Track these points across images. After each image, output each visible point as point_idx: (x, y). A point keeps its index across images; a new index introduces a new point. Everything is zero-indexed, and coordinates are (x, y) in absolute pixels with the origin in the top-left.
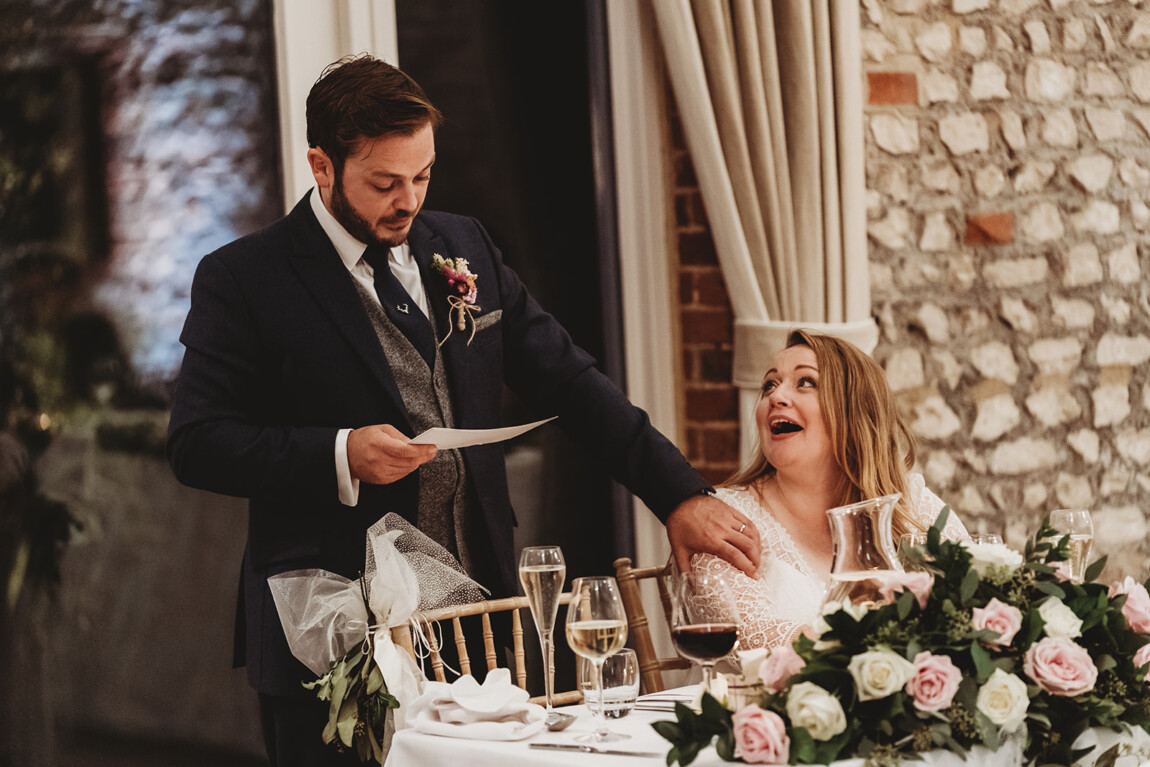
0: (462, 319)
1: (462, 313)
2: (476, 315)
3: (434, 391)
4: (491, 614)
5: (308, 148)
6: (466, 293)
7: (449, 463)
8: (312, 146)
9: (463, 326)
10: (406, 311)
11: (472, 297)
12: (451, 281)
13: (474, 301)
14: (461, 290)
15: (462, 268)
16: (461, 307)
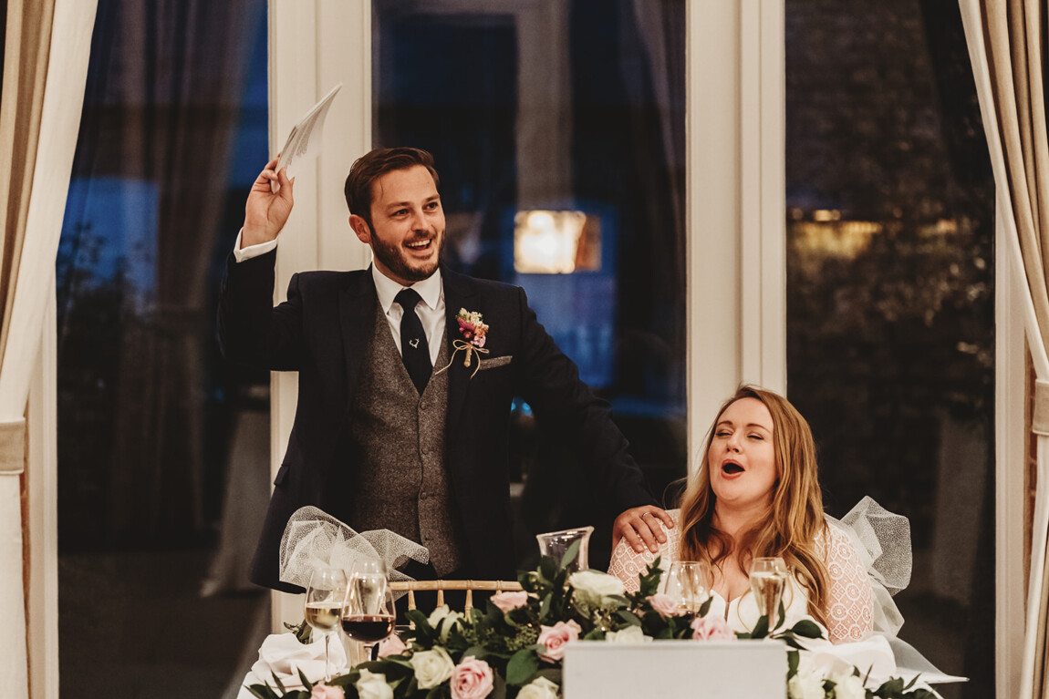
0: (468, 358)
1: (469, 353)
2: (483, 356)
3: (417, 411)
4: (415, 592)
5: (349, 215)
6: (472, 338)
7: (417, 468)
8: (352, 213)
9: (468, 364)
10: (416, 346)
11: (480, 341)
12: (461, 329)
13: (482, 345)
14: (467, 336)
15: (474, 319)
16: (469, 347)
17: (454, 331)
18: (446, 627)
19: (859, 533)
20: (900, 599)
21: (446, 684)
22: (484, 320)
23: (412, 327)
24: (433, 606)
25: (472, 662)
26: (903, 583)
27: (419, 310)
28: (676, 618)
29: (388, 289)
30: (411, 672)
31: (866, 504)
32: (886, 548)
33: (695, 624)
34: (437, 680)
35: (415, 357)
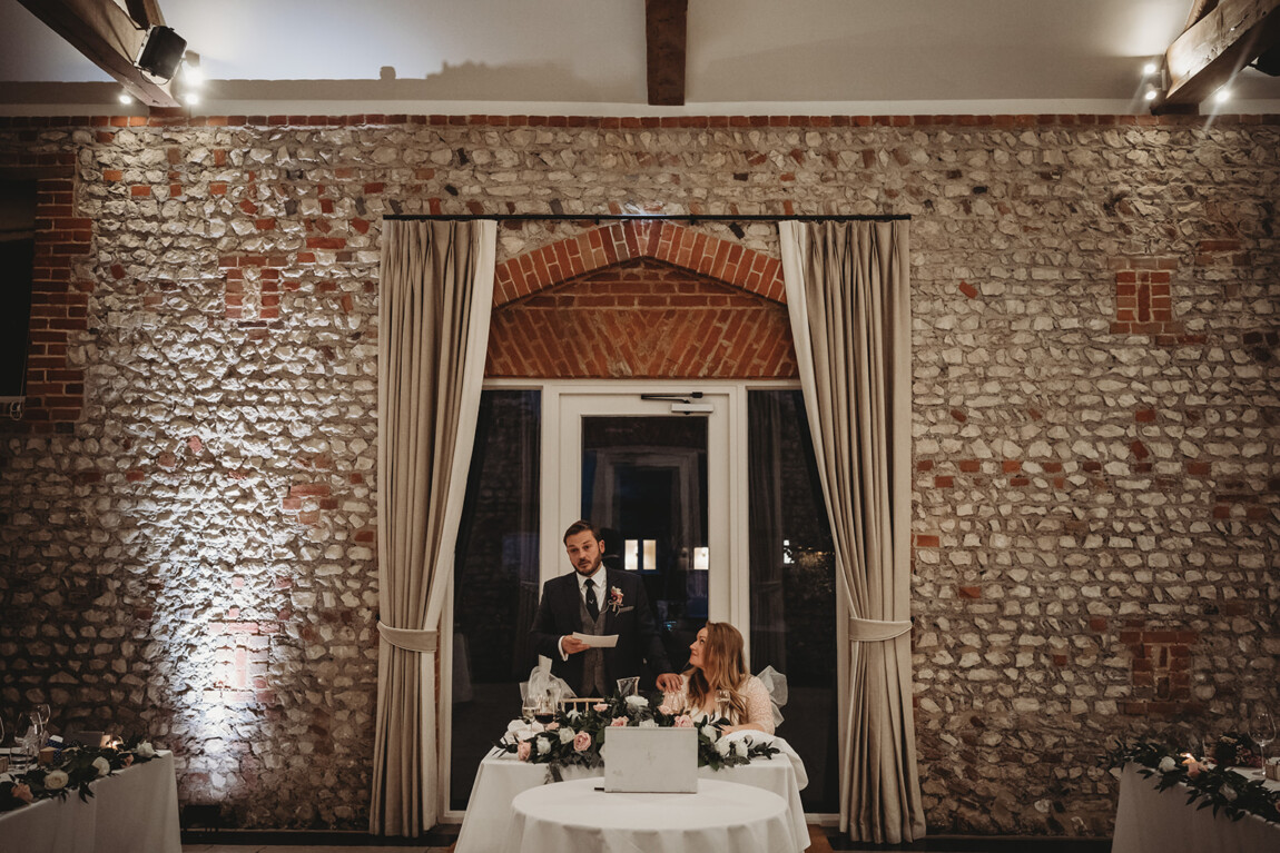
0: (615, 608)
1: (615, 606)
2: (621, 607)
9: (614, 610)
10: (593, 603)
11: (620, 601)
12: (612, 596)
13: (620, 603)
14: (615, 599)
15: (618, 592)
16: (615, 604)
17: (609, 596)
18: (574, 717)
19: (764, 682)
20: (782, 709)
21: (572, 742)
22: (622, 592)
23: (591, 594)
24: (572, 708)
25: (582, 733)
26: (784, 702)
27: (594, 588)
28: (669, 715)
29: (582, 580)
30: (558, 737)
31: (769, 669)
32: (776, 688)
33: (676, 718)
34: (569, 741)
35: (593, 607)
